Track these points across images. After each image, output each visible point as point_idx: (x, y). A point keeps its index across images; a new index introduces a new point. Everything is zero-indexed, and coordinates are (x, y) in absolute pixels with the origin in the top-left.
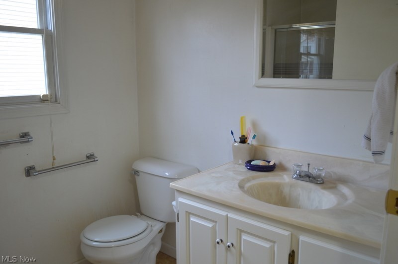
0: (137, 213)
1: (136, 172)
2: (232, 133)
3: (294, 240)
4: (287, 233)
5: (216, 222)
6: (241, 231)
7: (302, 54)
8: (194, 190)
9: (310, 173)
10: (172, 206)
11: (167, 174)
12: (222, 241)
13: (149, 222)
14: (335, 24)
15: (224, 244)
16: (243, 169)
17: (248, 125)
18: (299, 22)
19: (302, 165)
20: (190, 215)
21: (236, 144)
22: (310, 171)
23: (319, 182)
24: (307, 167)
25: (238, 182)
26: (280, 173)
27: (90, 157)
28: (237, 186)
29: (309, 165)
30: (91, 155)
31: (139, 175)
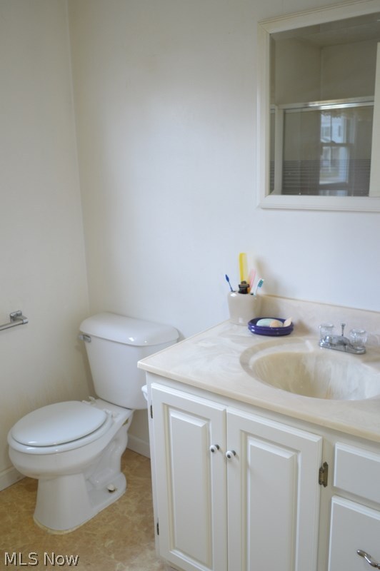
0: (90, 398)
1: (86, 337)
2: (227, 279)
3: (327, 448)
4: (315, 439)
5: (208, 420)
6: (247, 434)
7: (323, 144)
8: (174, 372)
9: (346, 338)
10: (142, 393)
11: (132, 339)
12: (218, 447)
13: (108, 411)
14: (373, 101)
15: (221, 452)
16: (246, 332)
17: (251, 266)
18: (319, 99)
19: (333, 327)
20: (170, 409)
21: (233, 295)
22: (345, 336)
23: (358, 352)
24: (341, 329)
25: (239, 355)
26: (301, 338)
27: (16, 318)
28: (237, 362)
29: (343, 326)
30: (17, 315)
31: (90, 342)
